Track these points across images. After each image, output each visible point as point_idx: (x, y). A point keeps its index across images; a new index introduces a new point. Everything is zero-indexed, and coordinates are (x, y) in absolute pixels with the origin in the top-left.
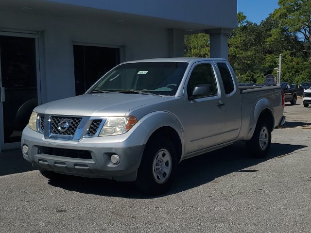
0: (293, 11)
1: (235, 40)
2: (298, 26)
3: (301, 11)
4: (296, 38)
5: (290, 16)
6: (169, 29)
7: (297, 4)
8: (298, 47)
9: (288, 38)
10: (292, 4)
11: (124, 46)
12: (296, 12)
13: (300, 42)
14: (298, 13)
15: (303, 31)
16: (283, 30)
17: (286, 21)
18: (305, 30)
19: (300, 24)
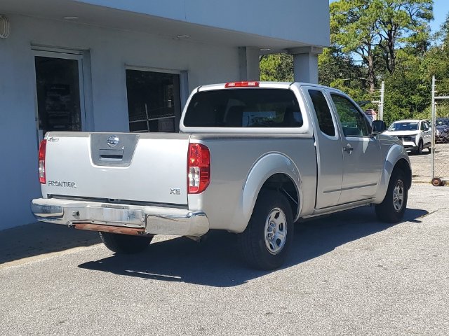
0: (347, 23)
1: (266, 64)
2: (355, 44)
3: (358, 22)
4: (350, 60)
5: (342, 30)
6: (239, 48)
7: (352, 13)
8: (354, 74)
9: (338, 61)
10: (345, 13)
11: (186, 72)
12: (350, 25)
13: (356, 66)
14: (354, 25)
15: (361, 52)
16: (334, 50)
17: (337, 36)
18: (362, 49)
19: (357, 41)
